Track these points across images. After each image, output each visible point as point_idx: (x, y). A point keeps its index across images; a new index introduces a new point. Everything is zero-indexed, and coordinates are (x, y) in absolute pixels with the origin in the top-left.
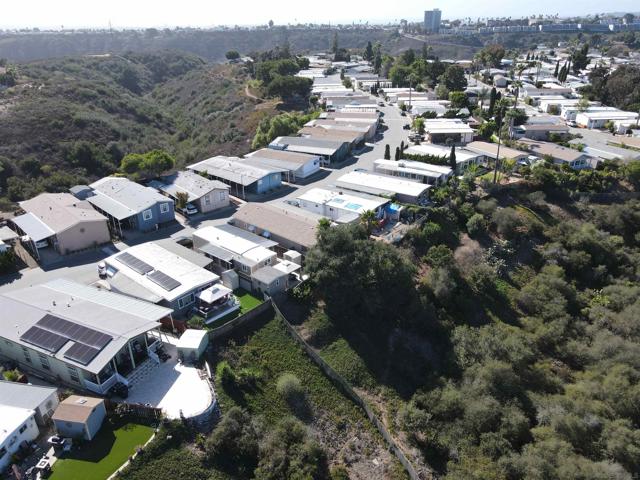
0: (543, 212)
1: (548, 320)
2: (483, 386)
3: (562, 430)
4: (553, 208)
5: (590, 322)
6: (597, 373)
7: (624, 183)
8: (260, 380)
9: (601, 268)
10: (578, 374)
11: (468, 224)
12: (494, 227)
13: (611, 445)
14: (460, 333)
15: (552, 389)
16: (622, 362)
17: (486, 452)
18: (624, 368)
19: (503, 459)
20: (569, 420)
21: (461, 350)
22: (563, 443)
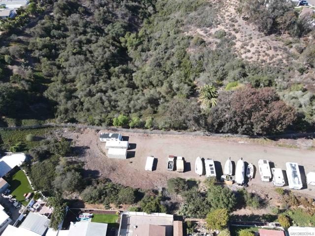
0: (19, 41)
1: (57, 75)
2: (65, 101)
3: (86, 96)
4: (21, 37)
5: (65, 68)
6: (78, 80)
7: (31, 16)
8: (22, 144)
9: (53, 50)
10: (75, 83)
11: (6, 61)
12: (13, 56)
13: (94, 91)
14: (45, 94)
15: (75, 90)
16: (81, 73)
17: (80, 111)
18: (82, 74)
19: (84, 109)
20: (85, 93)
21: (51, 98)
22: (88, 98)
